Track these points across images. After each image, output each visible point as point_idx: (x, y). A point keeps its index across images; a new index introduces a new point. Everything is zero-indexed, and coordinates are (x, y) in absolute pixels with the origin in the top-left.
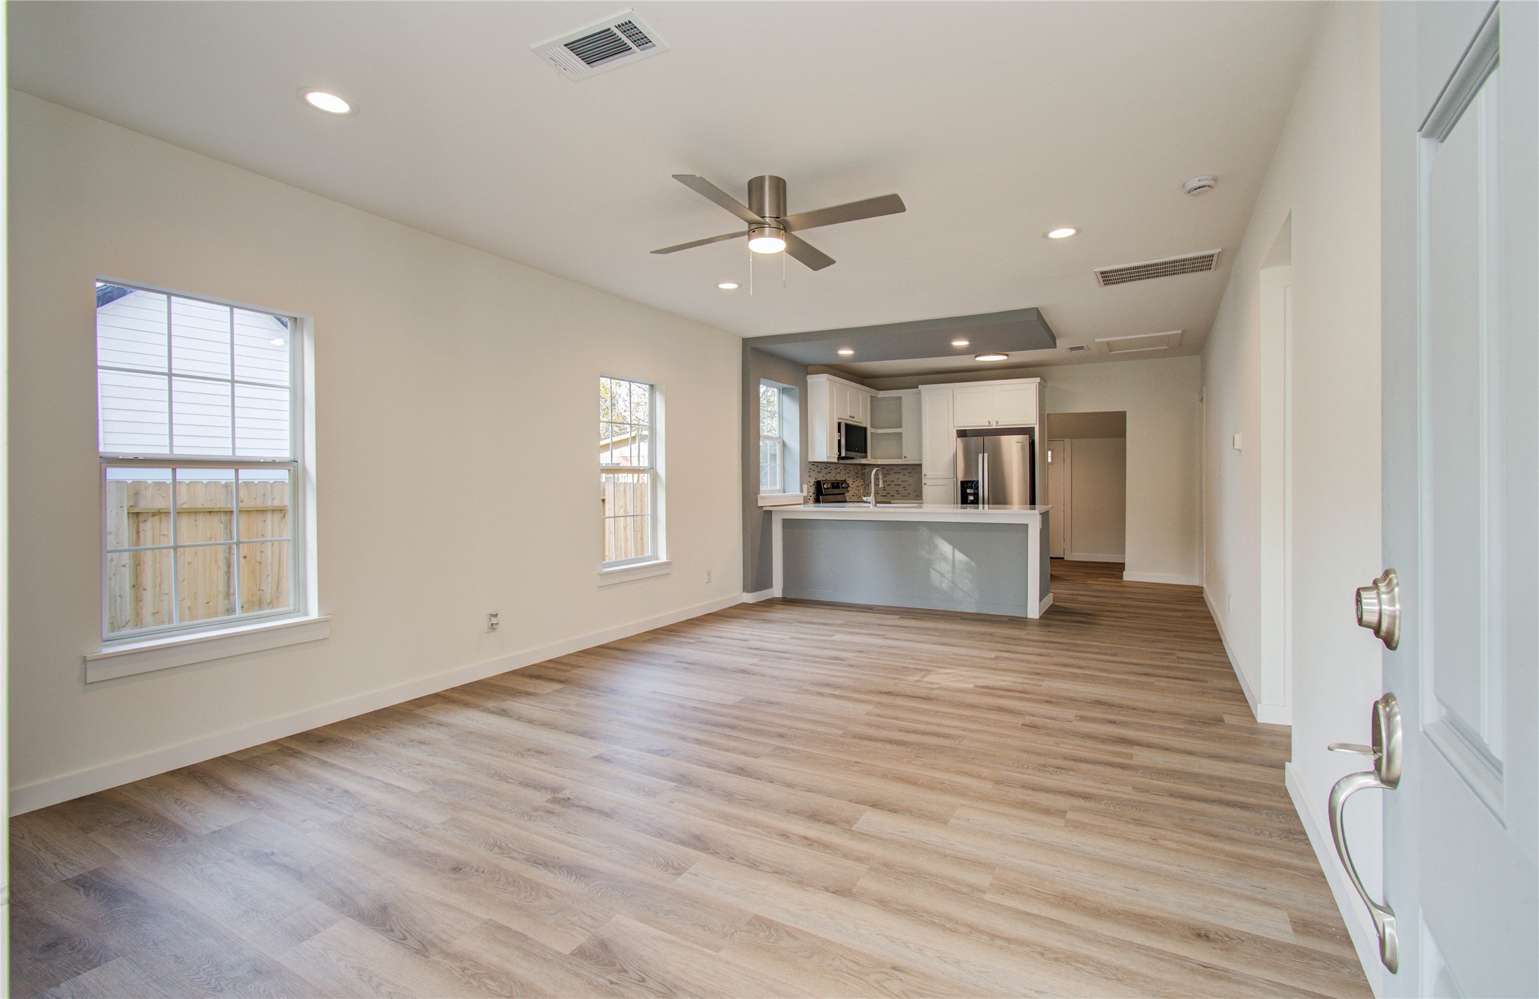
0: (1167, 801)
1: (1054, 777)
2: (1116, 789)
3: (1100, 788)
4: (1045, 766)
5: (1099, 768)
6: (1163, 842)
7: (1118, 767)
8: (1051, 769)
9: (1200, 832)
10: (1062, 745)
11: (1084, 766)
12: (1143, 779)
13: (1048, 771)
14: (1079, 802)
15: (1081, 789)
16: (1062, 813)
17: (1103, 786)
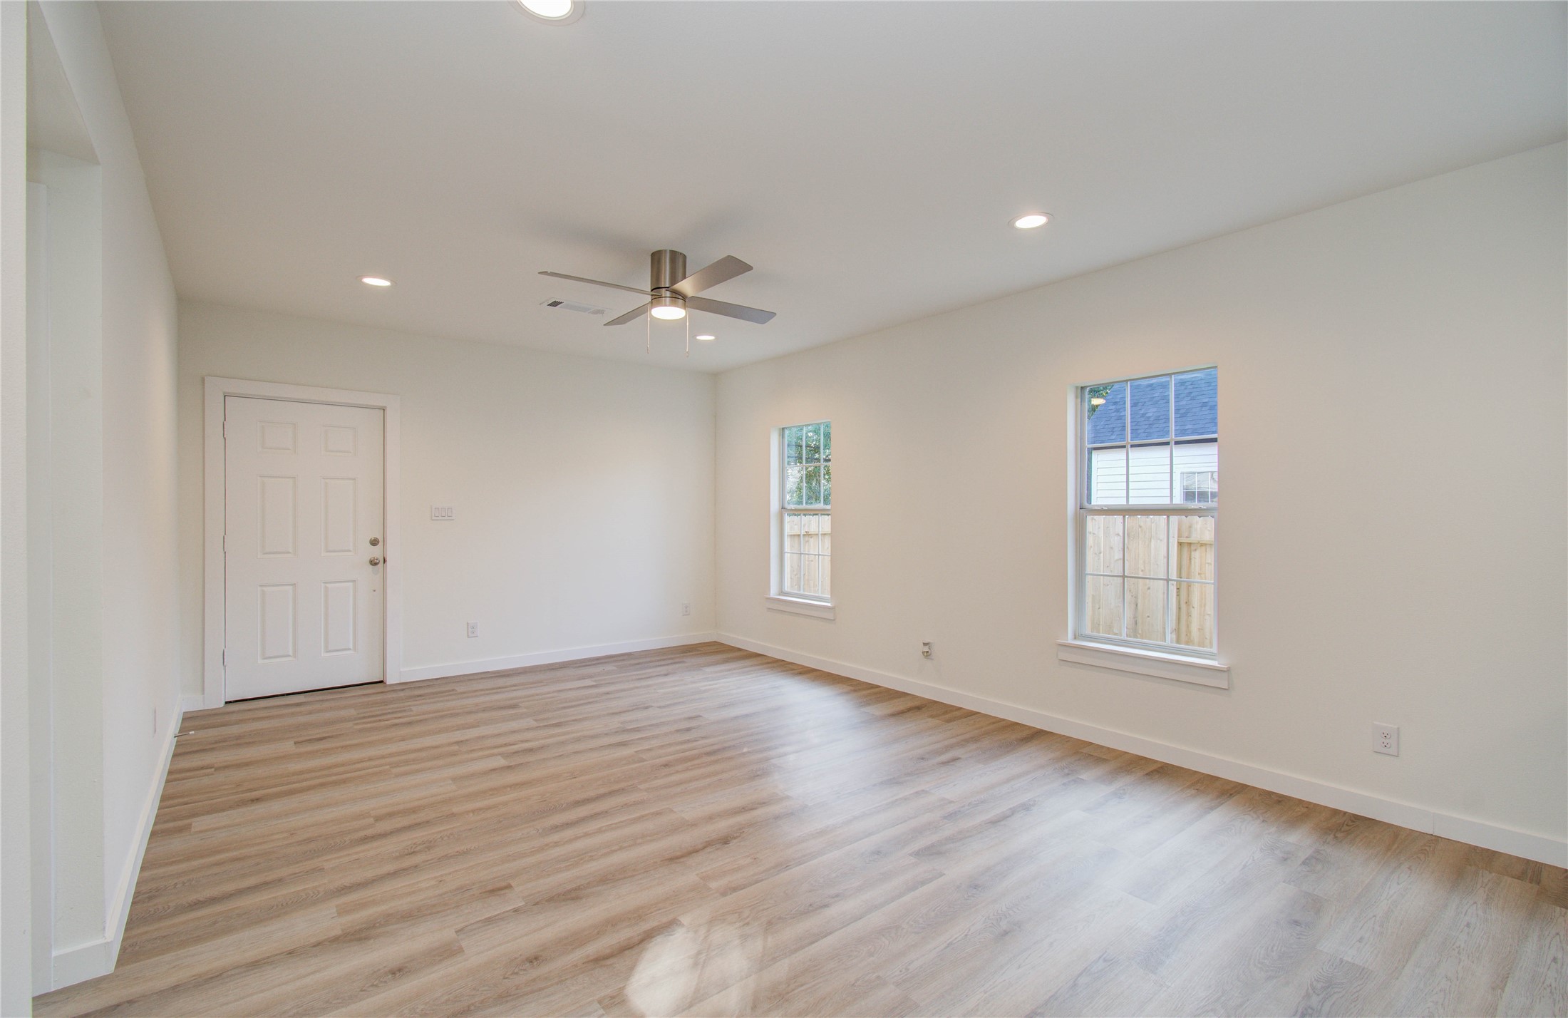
0: (284, 872)
1: (410, 842)
2: (341, 860)
3: (356, 853)
4: (429, 848)
5: (370, 873)
6: (286, 835)
7: (350, 887)
8: (418, 848)
9: (250, 857)
10: (433, 883)
11: (389, 868)
12: (316, 884)
13: (420, 844)
14: (369, 832)
15: (375, 844)
16: (378, 819)
17: (356, 856)
